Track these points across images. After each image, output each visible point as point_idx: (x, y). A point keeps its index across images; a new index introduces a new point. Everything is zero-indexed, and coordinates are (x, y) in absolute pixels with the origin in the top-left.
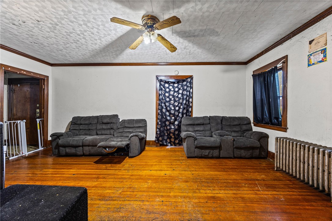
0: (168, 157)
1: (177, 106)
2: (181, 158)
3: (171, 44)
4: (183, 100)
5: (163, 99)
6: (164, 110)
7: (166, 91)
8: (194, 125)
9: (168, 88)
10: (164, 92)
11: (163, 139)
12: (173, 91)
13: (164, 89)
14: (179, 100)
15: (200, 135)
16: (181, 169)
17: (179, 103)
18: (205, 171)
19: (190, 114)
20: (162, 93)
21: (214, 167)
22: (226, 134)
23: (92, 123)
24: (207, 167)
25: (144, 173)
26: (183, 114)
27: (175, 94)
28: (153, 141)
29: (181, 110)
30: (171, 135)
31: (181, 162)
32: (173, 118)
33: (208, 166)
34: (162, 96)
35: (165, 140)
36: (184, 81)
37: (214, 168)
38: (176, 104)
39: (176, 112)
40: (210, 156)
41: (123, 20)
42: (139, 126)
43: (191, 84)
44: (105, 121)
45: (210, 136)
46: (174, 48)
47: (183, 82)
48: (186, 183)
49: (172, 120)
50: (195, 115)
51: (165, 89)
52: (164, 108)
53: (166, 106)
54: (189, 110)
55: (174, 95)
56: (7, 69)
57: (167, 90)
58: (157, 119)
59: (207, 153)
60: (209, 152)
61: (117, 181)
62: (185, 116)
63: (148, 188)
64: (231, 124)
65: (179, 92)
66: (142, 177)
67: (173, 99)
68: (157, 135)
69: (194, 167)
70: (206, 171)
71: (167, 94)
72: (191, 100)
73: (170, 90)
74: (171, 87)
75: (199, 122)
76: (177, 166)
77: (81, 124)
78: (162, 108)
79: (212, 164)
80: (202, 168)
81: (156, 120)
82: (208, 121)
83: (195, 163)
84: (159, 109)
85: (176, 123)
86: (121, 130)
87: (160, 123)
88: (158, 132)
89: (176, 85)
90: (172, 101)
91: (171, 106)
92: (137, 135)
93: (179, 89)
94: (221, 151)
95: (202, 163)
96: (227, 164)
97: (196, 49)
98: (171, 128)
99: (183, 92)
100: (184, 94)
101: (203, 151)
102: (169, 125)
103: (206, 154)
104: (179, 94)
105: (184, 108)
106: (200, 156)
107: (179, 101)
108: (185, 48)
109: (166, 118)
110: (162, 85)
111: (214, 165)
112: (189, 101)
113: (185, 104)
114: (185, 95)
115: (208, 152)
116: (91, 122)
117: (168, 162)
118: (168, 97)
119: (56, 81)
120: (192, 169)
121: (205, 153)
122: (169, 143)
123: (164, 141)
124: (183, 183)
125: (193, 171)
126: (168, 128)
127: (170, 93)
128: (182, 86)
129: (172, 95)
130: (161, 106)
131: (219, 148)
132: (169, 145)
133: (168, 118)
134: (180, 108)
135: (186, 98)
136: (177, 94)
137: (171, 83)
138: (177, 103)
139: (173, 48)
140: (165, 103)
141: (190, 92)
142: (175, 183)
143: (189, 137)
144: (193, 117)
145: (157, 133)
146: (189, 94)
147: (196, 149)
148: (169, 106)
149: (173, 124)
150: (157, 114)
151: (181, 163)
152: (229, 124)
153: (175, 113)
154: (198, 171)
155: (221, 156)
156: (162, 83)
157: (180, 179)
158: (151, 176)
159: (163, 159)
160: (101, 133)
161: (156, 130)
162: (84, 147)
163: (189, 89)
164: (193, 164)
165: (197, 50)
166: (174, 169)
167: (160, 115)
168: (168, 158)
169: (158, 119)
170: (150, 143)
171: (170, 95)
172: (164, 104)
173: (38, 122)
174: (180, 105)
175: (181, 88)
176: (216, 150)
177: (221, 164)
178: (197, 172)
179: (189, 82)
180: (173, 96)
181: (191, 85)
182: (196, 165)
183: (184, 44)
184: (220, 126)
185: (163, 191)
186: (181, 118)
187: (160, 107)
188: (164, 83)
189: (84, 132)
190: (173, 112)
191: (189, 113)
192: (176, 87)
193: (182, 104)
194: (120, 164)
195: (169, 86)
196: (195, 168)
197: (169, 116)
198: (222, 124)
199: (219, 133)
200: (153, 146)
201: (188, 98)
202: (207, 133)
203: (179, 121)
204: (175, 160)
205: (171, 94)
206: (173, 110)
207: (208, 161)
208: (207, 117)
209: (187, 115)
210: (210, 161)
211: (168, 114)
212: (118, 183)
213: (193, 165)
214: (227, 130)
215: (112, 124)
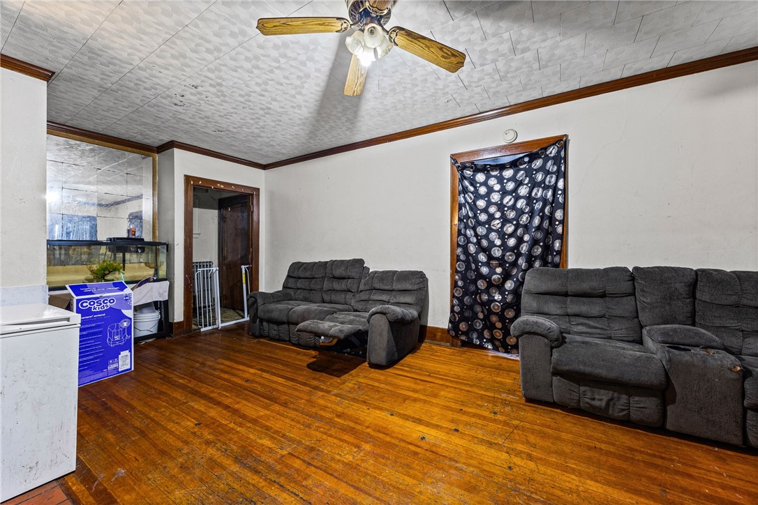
0: (465, 384)
1: (511, 236)
2: (504, 396)
3: (442, 47)
4: (532, 217)
5: (469, 217)
6: (472, 249)
7: (480, 195)
8: (566, 295)
9: (485, 184)
10: (473, 197)
11: (471, 329)
12: (498, 192)
13: (472, 189)
14: (517, 218)
15: (589, 330)
16: (480, 434)
17: (517, 226)
18: (566, 469)
19: (557, 259)
20: (466, 201)
21: (617, 463)
22: (702, 341)
23: (316, 276)
24: (586, 454)
25: (373, 416)
26: (530, 260)
27: (505, 201)
28: (442, 330)
29: (524, 248)
30: (494, 319)
31: (497, 409)
32: (499, 270)
33: (592, 454)
34: (465, 207)
35: (477, 330)
36: (533, 157)
37: (615, 470)
38: (509, 229)
39: (508, 254)
40: (615, 412)
41: (283, 21)
42: (405, 288)
43: (560, 163)
44: (338, 273)
45: (631, 339)
46: (453, 55)
47: (530, 162)
48: (466, 493)
49: (495, 277)
50: (573, 263)
51: (475, 187)
52: (472, 243)
53: (476, 235)
54: (553, 247)
55: (502, 203)
56: (197, 184)
57: (483, 190)
58: (454, 271)
59: (601, 400)
60: (612, 399)
61: (302, 421)
62: (537, 264)
63: (348, 465)
64: (745, 301)
65: (517, 194)
66: (359, 427)
67: (498, 215)
68: (454, 315)
69: (532, 439)
70: (573, 471)
71: (481, 203)
72: (559, 214)
73: (490, 190)
74: (492, 182)
75: (585, 286)
76: (473, 420)
77: (300, 278)
78: (468, 241)
79: (612, 449)
80: (560, 453)
81: (452, 276)
82: (626, 286)
83: (543, 425)
84: (459, 246)
85: (509, 285)
86: (364, 296)
87: (460, 283)
88: (457, 309)
89: (508, 173)
90: (498, 221)
91: (493, 235)
92: (384, 311)
93: (519, 184)
94: (668, 408)
95: (571, 433)
96: (693, 471)
97: (558, 38)
98: (491, 298)
99: (530, 193)
100: (534, 199)
101: (582, 389)
102: (487, 291)
103: (596, 403)
104: (517, 198)
105: (535, 242)
106: (573, 404)
107: (518, 221)
108: (514, 50)
109: (477, 269)
110: (465, 178)
111: (619, 457)
112: (551, 218)
113: (539, 228)
114: (537, 200)
115: (605, 399)
116: (314, 273)
117: (456, 402)
118: (485, 210)
119: (272, 196)
120: (520, 447)
121: (593, 399)
122: (488, 341)
123: (475, 336)
124: (457, 490)
125: (519, 454)
126: (485, 297)
127: (489, 198)
128: (529, 172)
129: (495, 204)
130: (465, 235)
131: (664, 391)
132: (490, 347)
133: (485, 270)
134: (520, 241)
135: (542, 210)
136: (513, 200)
137: (492, 170)
138: (513, 228)
139: (453, 58)
140: (474, 229)
141: (555, 189)
142: (429, 480)
143: (529, 333)
144: (569, 268)
145: (452, 311)
146: (554, 194)
147: (554, 378)
148: (486, 237)
149: (500, 287)
150: (455, 259)
151: (495, 413)
152: (733, 299)
153: (503, 256)
154: (540, 459)
155: (669, 426)
156: (468, 173)
157: (456, 468)
158: (379, 431)
159: (447, 387)
160: (329, 298)
161: (452, 301)
162: (291, 326)
163: (553, 180)
164: (536, 427)
165: (561, 44)
166: (461, 428)
167: (463, 261)
168: (464, 388)
169: (457, 272)
170: (435, 335)
171: (489, 203)
172: (472, 232)
173: (244, 272)
174: (520, 231)
175: (526, 182)
176: (642, 399)
177: (659, 462)
178: (532, 465)
179: (553, 158)
180: (501, 207)
181: (559, 168)
182: (544, 435)
183: (506, 36)
184: (682, 308)
185: (378, 494)
186: (525, 271)
187: (462, 240)
188: (472, 173)
189: (302, 294)
190: (497, 253)
191: (552, 255)
192: (509, 180)
193: (526, 228)
194: (339, 377)
195: (488, 177)
196: (534, 446)
197: (487, 264)
198: (694, 297)
199: (665, 333)
200: (443, 343)
201: (547, 210)
202: (616, 326)
203: (518, 279)
204: (482, 397)
205: (493, 201)
206: (499, 246)
207: (604, 433)
208: (625, 270)
209: (545, 263)
210: (611, 432)
211: (482, 257)
212: (298, 426)
213: (533, 432)
214: (717, 323)
215: (350, 281)
